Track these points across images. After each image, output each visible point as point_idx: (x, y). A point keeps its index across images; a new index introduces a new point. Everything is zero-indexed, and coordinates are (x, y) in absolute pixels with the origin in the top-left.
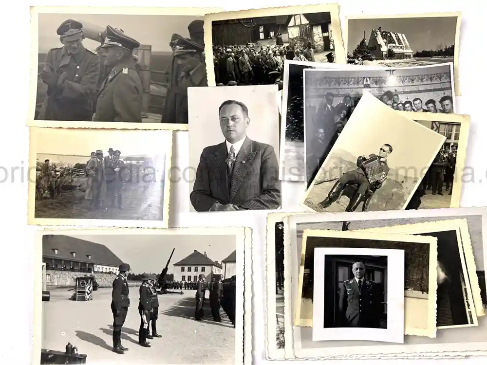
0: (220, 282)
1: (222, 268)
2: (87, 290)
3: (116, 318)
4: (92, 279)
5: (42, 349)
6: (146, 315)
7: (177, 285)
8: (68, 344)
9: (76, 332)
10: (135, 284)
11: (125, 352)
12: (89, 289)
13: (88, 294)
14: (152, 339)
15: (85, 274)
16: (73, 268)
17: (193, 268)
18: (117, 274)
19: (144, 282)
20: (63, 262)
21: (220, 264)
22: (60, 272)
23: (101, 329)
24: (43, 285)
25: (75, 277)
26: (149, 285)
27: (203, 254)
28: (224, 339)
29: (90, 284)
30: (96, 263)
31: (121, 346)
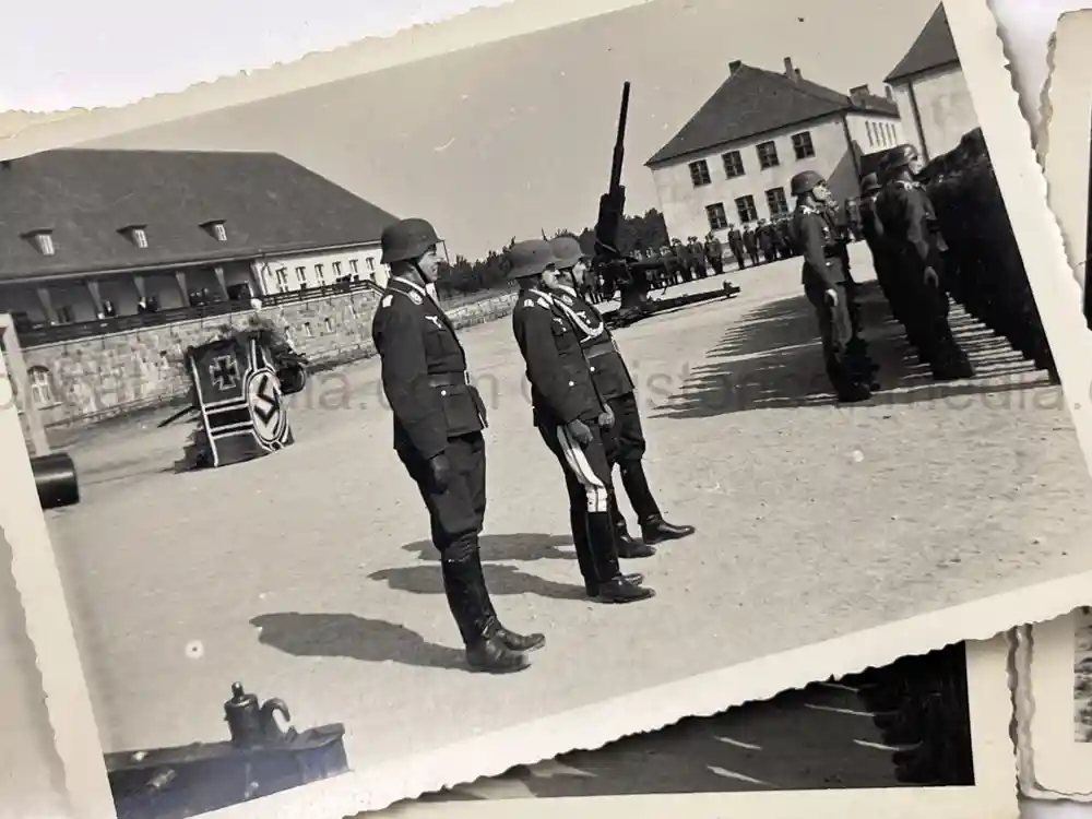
0: (908, 185)
1: (895, 115)
2: (253, 399)
3: (439, 500)
4: (264, 336)
5: (106, 757)
6: (583, 447)
7: (696, 261)
8: (231, 696)
9: (256, 622)
10: (485, 305)
11: (530, 655)
12: (261, 395)
13: (266, 419)
14: (649, 553)
15: (223, 319)
16: (151, 308)
17: (749, 154)
18: (383, 282)
19: (526, 284)
20: (94, 287)
21: (882, 94)
22: (95, 342)
23: (379, 575)
24: (26, 429)
25: (179, 350)
26: (557, 294)
27: (782, 70)
28: (1019, 454)
29: (261, 364)
30: (263, 253)
31: (501, 634)
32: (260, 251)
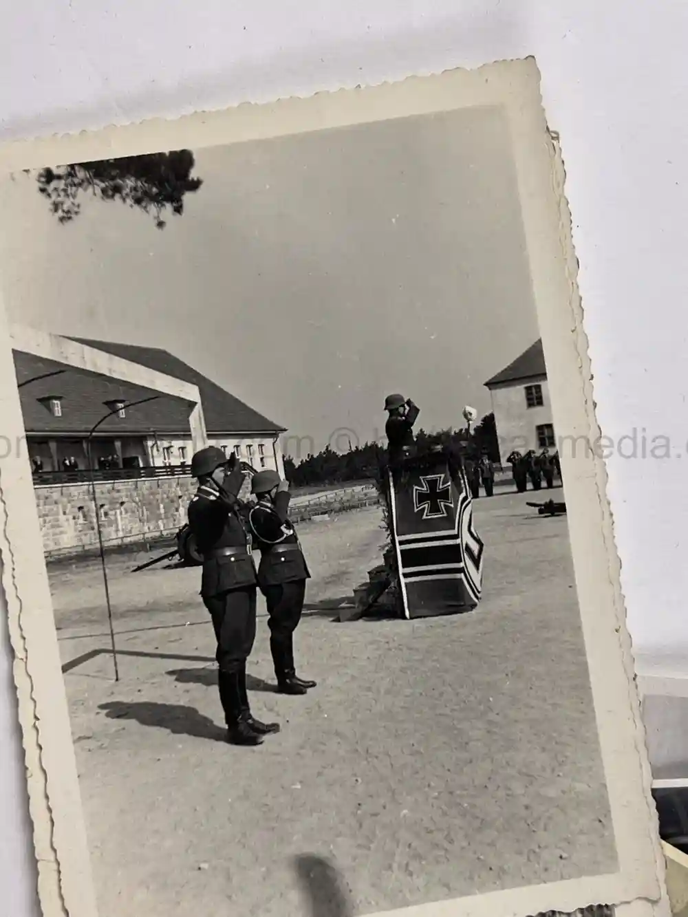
30: (154, 431)
31: (250, 721)
32: (152, 429)
